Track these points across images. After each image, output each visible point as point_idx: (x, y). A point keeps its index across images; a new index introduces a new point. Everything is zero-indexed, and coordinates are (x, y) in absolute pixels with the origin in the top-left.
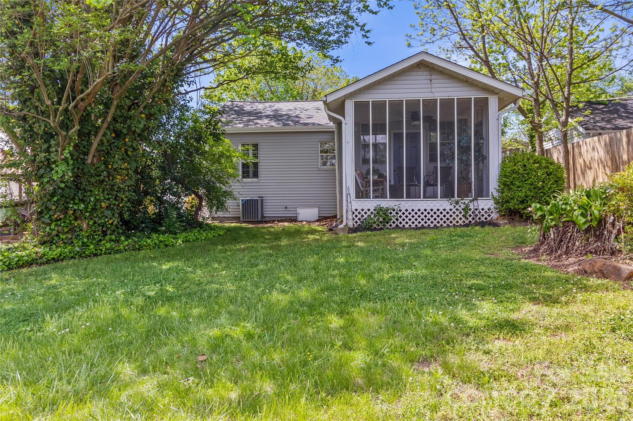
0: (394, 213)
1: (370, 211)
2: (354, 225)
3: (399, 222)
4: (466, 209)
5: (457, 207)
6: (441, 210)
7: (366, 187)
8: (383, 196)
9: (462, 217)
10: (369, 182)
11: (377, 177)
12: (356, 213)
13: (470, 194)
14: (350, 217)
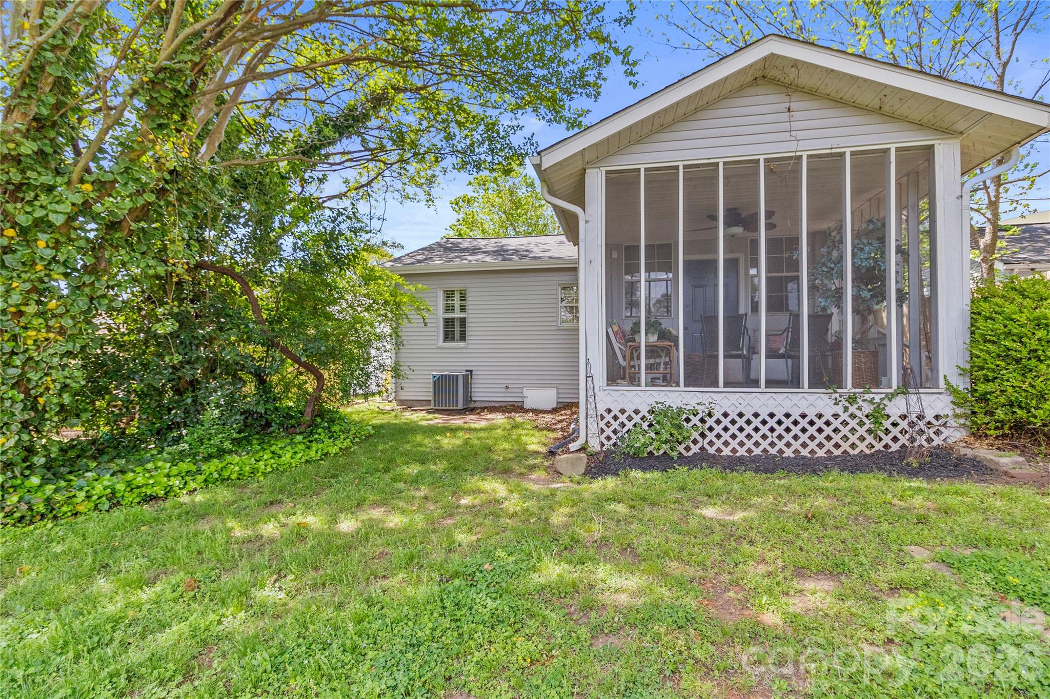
0: (695, 420)
1: (640, 415)
2: (603, 445)
3: (707, 440)
4: (877, 415)
5: (853, 409)
6: (811, 416)
7: (632, 358)
8: (668, 380)
9: (866, 435)
10: (638, 348)
11: (656, 337)
12: (609, 418)
13: (884, 379)
14: (593, 428)
